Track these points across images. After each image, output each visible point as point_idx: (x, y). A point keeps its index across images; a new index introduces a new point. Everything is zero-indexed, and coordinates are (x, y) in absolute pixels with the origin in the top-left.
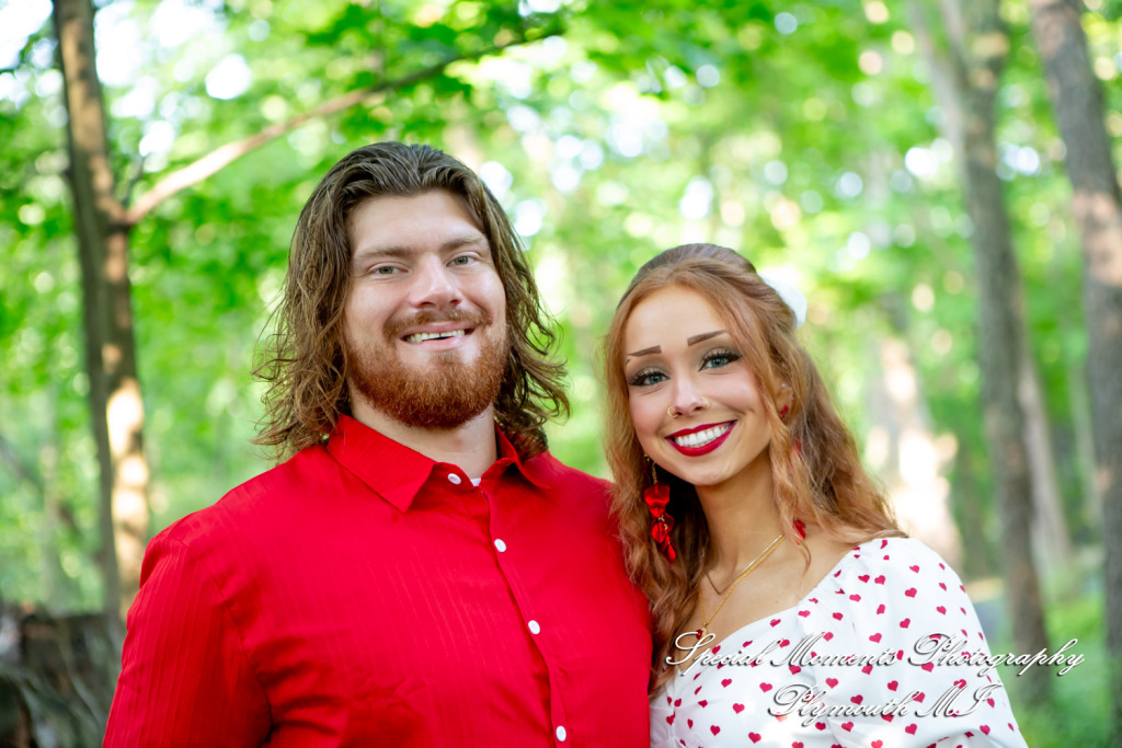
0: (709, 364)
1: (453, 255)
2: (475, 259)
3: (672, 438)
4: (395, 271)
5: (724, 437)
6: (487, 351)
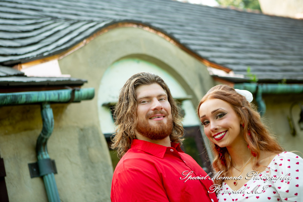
0: (218, 117)
1: (160, 98)
2: (165, 99)
3: (214, 137)
4: (146, 102)
5: (225, 135)
6: (168, 121)
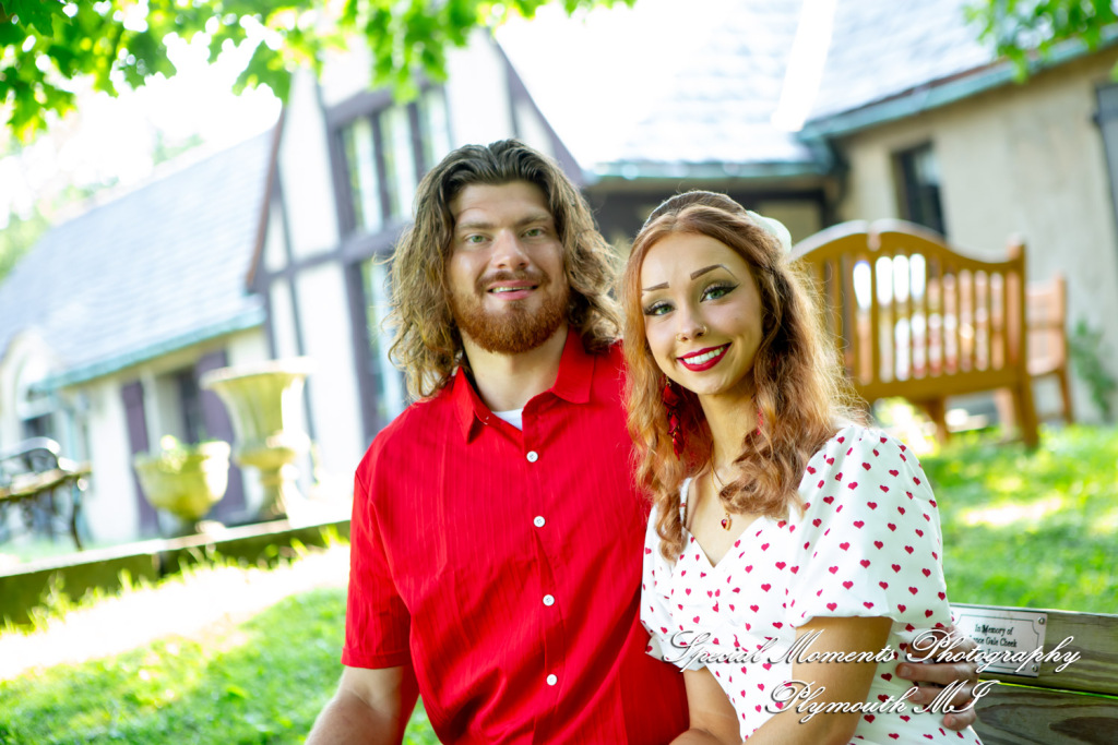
0: (708, 297)
1: (527, 228)
2: (542, 232)
4: (484, 239)
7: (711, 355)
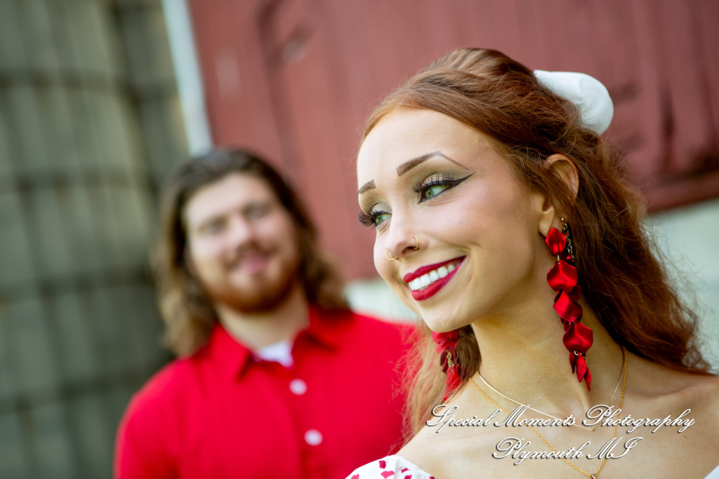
7: (434, 276)
